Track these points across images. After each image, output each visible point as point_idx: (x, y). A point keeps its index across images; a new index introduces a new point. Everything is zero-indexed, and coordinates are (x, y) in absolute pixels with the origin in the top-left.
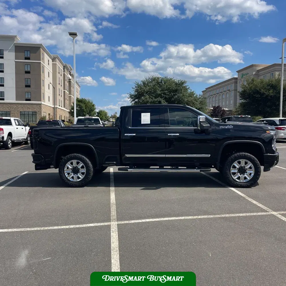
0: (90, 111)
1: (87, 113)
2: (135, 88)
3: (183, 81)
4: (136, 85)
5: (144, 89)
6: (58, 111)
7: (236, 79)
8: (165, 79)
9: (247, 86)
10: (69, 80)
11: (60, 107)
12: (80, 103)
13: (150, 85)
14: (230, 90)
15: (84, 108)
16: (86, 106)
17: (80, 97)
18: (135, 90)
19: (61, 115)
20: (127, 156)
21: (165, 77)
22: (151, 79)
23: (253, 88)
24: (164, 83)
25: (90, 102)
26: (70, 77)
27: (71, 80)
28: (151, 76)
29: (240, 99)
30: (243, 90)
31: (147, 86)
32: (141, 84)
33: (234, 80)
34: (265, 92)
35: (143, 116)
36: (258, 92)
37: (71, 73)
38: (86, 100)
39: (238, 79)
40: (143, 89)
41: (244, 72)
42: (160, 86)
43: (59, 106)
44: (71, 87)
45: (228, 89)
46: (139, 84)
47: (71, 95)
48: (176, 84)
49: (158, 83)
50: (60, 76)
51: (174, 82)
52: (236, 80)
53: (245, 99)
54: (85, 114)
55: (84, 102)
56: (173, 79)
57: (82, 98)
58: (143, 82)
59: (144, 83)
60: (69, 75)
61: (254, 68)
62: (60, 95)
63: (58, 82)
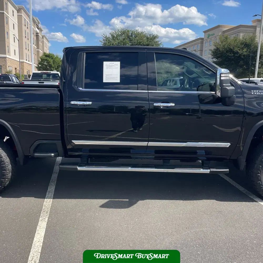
0: (57, 67)
1: (55, 69)
2: (103, 41)
3: (155, 36)
4: (104, 38)
5: (113, 42)
6: (25, 65)
7: (202, 39)
8: (136, 32)
9: (220, 43)
10: (36, 33)
11: (27, 62)
12: (48, 58)
13: (120, 39)
14: (196, 50)
15: (52, 63)
16: (54, 61)
17: (47, 52)
18: (103, 43)
19: (29, 70)
20: (77, 142)
21: (136, 30)
22: (120, 32)
23: (226, 46)
24: (135, 37)
25: (58, 57)
26: (38, 31)
27: (38, 33)
28: (121, 29)
29: (212, 58)
30: (215, 48)
31: (116, 40)
32: (109, 37)
33: (200, 41)
34: (238, 51)
35: (107, 68)
36: (231, 51)
37: (38, 26)
38: (53, 55)
39: (204, 40)
40: (111, 43)
41: (210, 33)
42: (131, 40)
43: (26, 60)
44: (39, 42)
45: (194, 49)
46: (108, 37)
47: (40, 50)
48: (148, 38)
49: (128, 37)
50: (26, 29)
51: (145, 36)
52: (202, 41)
53: (217, 58)
54: (53, 69)
55: (52, 57)
56: (144, 33)
57: (50, 53)
58: (111, 35)
59: (113, 36)
60: (36, 28)
61: (220, 28)
62: (27, 49)
63: (24, 35)
